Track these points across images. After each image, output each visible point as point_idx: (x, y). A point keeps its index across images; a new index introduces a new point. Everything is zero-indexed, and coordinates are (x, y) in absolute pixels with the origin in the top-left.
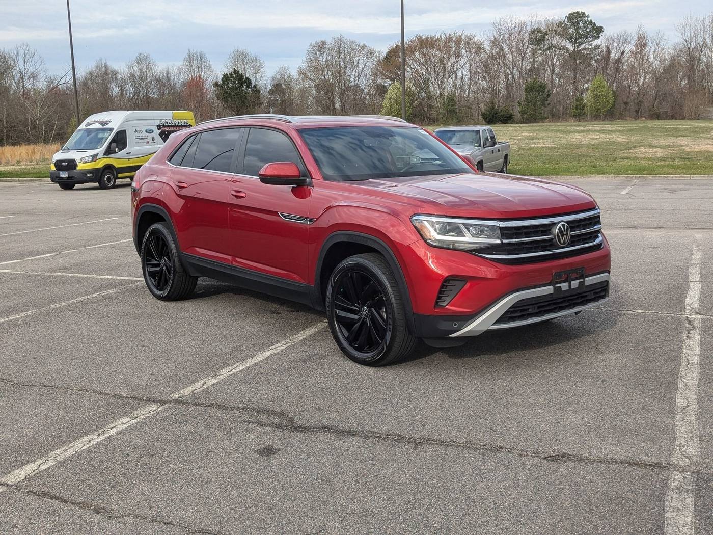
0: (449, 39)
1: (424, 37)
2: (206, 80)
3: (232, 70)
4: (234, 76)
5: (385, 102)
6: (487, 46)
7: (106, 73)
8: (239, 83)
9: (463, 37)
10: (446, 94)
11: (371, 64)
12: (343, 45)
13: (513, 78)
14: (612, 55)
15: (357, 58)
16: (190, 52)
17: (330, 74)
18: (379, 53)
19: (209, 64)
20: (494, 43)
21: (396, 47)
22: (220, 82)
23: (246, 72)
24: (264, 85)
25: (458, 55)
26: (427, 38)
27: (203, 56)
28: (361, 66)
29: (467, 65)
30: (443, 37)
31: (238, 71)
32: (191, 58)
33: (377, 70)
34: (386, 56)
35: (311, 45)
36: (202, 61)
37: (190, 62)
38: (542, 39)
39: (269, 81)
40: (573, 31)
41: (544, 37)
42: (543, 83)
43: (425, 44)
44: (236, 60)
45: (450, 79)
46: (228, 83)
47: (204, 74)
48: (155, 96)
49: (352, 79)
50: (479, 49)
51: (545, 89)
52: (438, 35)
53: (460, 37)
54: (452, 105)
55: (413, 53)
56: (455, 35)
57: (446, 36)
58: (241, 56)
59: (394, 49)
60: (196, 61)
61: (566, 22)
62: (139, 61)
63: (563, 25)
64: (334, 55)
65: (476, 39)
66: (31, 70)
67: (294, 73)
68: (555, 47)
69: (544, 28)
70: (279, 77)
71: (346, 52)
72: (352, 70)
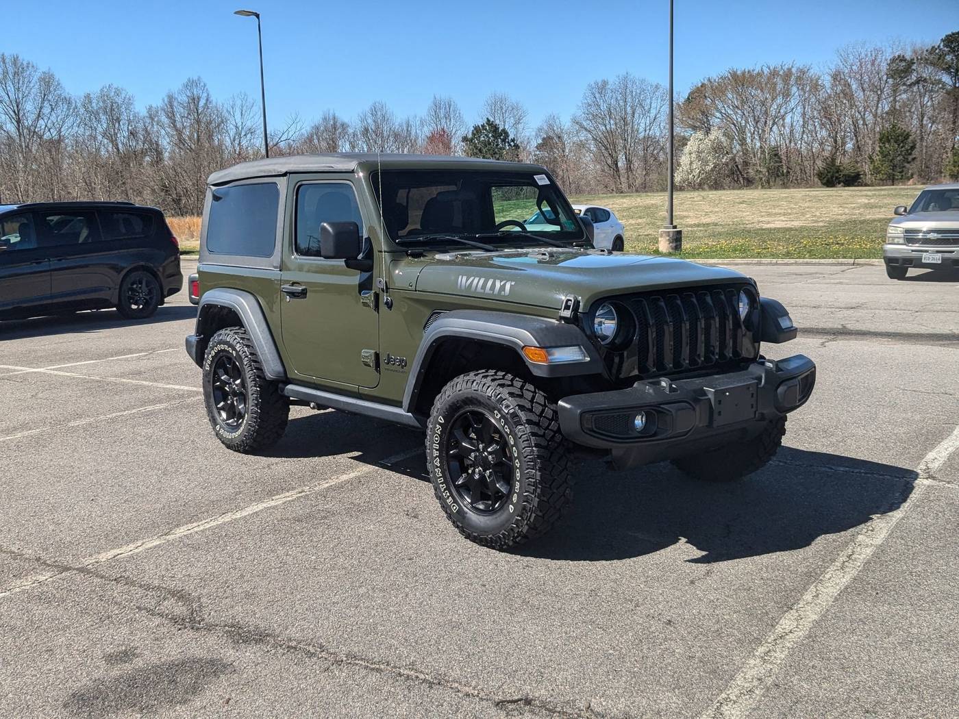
0: (774, 73)
1: (739, 72)
2: (455, 133)
3: (485, 121)
4: (488, 128)
5: (683, 158)
6: (827, 81)
7: (335, 127)
8: (493, 136)
9: (794, 70)
10: (769, 147)
12: (629, 86)
13: (864, 124)
15: (648, 101)
16: (436, 98)
17: (612, 122)
19: (459, 113)
20: (837, 77)
21: (702, 86)
22: (470, 136)
23: (504, 122)
24: (526, 139)
25: (787, 95)
26: (743, 73)
27: (452, 103)
28: (653, 112)
29: (799, 108)
30: (766, 71)
31: (493, 122)
32: (437, 106)
34: (688, 98)
35: (589, 86)
36: (451, 110)
37: (436, 111)
38: (908, 70)
39: (534, 134)
40: (952, 59)
41: (910, 68)
42: (905, 131)
43: (741, 81)
44: (493, 107)
45: (775, 127)
46: (480, 137)
47: (453, 126)
49: (641, 129)
50: (816, 86)
51: (908, 138)
52: (758, 69)
54: (775, 162)
55: (723, 93)
56: (782, 68)
57: (769, 69)
58: (498, 104)
59: (698, 88)
60: (443, 110)
61: (942, 47)
62: (374, 112)
63: (937, 51)
64: (619, 98)
65: (812, 71)
66: (249, 124)
67: (566, 122)
68: (925, 80)
69: (908, 55)
70: (546, 129)
71: (634, 93)
72: (642, 116)
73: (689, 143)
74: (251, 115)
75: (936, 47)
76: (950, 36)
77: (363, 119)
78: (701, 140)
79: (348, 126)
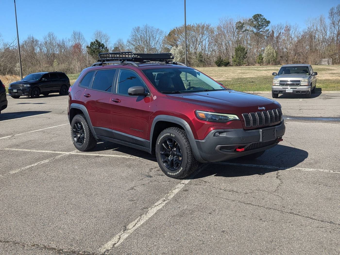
0: (199, 26)
2: (82, 45)
3: (95, 40)
4: (96, 43)
6: (216, 29)
7: (33, 41)
8: (98, 46)
9: (205, 25)
10: (198, 53)
11: (162, 38)
12: (148, 29)
14: (275, 34)
15: (155, 35)
16: (74, 31)
17: (142, 42)
19: (84, 37)
20: (218, 28)
21: (174, 30)
22: (89, 46)
23: (101, 41)
24: (110, 47)
25: (203, 34)
27: (81, 34)
28: (157, 39)
29: (207, 38)
31: (98, 41)
32: (75, 34)
33: (165, 41)
34: (169, 34)
35: (133, 28)
36: (80, 36)
37: (74, 36)
39: (113, 46)
40: (256, 23)
41: (243, 25)
42: (244, 47)
44: (97, 35)
45: (200, 45)
46: (93, 46)
47: (81, 41)
48: (57, 52)
49: (153, 45)
50: (213, 31)
51: (245, 50)
52: (193, 24)
53: (204, 25)
54: (201, 58)
55: (182, 32)
56: (201, 24)
57: (197, 24)
58: (99, 34)
59: (172, 31)
60: (77, 35)
61: (253, 19)
62: (49, 36)
63: (251, 20)
64: (144, 33)
65: (211, 26)
67: (125, 42)
68: (248, 30)
69: (242, 22)
70: (118, 44)
71: (150, 32)
72: (153, 40)
73: (171, 51)
75: (251, 19)
76: (255, 15)
77: (45, 38)
78: (175, 50)
79: (39, 41)
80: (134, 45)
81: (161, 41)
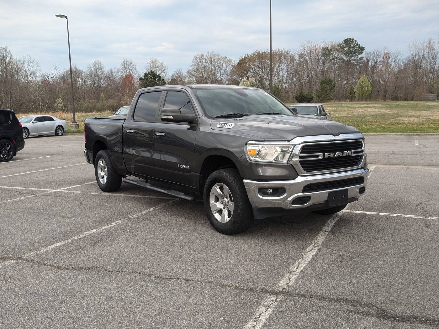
0: (276, 53)
1: (260, 52)
2: (134, 76)
3: (149, 71)
4: (151, 74)
6: (297, 57)
7: (76, 72)
8: (153, 78)
9: (283, 52)
10: (274, 86)
11: (230, 68)
12: (213, 57)
14: (370, 63)
15: (221, 64)
16: (124, 60)
17: (205, 73)
18: (234, 61)
19: (135, 67)
20: (301, 56)
21: (244, 58)
22: (143, 77)
23: (157, 72)
24: (167, 79)
25: (280, 62)
26: (262, 53)
27: (132, 63)
28: (224, 69)
29: (285, 68)
31: (153, 71)
32: (125, 63)
33: (233, 71)
34: (239, 63)
35: (195, 56)
36: (132, 65)
37: (125, 66)
40: (347, 49)
41: (330, 53)
42: (331, 79)
43: (261, 56)
44: (151, 65)
46: (147, 78)
47: (133, 72)
48: (104, 85)
49: (218, 76)
50: (292, 59)
51: (332, 82)
52: (268, 51)
54: (277, 92)
55: (254, 61)
56: (278, 51)
58: (153, 63)
60: (128, 65)
61: (343, 44)
62: (95, 65)
63: (341, 46)
64: (208, 62)
65: (290, 53)
66: (32, 70)
67: (185, 73)
68: (336, 58)
69: (329, 47)
70: (176, 75)
71: (215, 61)
72: (219, 71)
73: (241, 83)
74: (33, 65)
75: (341, 44)
76: (346, 40)
77: (90, 68)
78: (246, 82)
79: (82, 72)
80: (196, 77)
81: (228, 72)
